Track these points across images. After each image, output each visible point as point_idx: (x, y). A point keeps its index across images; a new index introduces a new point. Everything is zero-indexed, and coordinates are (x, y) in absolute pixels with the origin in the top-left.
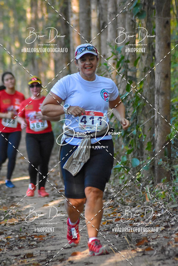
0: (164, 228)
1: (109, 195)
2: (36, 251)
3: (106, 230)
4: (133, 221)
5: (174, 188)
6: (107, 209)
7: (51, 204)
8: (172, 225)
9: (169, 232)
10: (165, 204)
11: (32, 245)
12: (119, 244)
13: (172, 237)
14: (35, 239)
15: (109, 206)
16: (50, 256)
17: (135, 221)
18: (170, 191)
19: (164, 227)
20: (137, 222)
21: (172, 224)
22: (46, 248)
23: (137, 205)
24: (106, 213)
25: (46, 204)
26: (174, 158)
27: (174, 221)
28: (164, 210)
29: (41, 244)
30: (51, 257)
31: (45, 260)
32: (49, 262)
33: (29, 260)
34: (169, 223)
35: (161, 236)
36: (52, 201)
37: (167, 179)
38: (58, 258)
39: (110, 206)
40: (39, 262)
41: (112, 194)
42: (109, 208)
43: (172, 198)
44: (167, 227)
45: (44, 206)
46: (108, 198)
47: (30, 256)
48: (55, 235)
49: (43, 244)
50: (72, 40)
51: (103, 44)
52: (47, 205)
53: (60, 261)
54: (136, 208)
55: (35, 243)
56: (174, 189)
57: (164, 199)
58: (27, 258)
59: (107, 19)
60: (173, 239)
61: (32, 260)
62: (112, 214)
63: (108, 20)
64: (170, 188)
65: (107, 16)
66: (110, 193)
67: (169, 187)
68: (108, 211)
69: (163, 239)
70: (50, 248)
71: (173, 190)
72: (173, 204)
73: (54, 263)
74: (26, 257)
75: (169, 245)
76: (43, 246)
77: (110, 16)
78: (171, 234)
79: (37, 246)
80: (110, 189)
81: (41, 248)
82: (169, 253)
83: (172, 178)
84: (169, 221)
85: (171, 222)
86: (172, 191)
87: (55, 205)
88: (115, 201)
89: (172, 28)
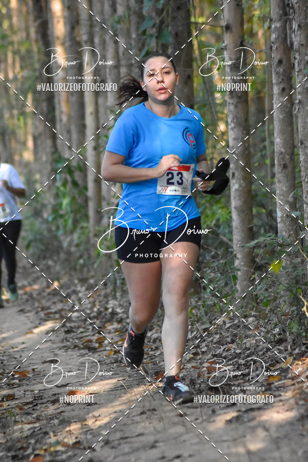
0: (192, 356)
1: (116, 317)
2: (18, 392)
3: (113, 361)
4: (150, 349)
5: (204, 302)
6: (114, 334)
7: (36, 331)
8: (203, 352)
9: (199, 361)
10: (192, 325)
11: (13, 384)
12: (131, 379)
13: (204, 367)
14: (16, 376)
15: (116, 330)
16: (38, 397)
17: (152, 349)
18: (198, 307)
19: (193, 354)
20: (154, 350)
21: (203, 350)
22: (32, 388)
23: (154, 328)
24: (112, 341)
25: (28, 331)
26: (202, 262)
27: (206, 346)
28: (192, 332)
29: (24, 382)
30: (41, 397)
31: (31, 403)
32: (37, 405)
33: (9, 403)
34: (198, 349)
35: (189, 366)
36: (36, 327)
37: (194, 291)
38: (49, 399)
39: (119, 331)
40: (25, 405)
41: (120, 315)
42: (117, 334)
43: (203, 316)
44: (195, 354)
45: (27, 333)
46: (114, 320)
47: (11, 397)
48: (44, 371)
49: (27, 382)
50: (57, 106)
51: (101, 110)
52: (32, 332)
53: (51, 403)
54: (154, 331)
55: (17, 381)
56: (205, 304)
57: (191, 318)
58: (7, 401)
59: (106, 75)
60: (205, 369)
61: (13, 403)
62: (120, 341)
63: (108, 76)
64: (199, 303)
65: (105, 72)
66: (117, 314)
67: (197, 302)
68: (114, 338)
69: (192, 369)
70: (37, 388)
71: (202, 305)
72: (203, 324)
73: (44, 405)
74: (5, 400)
75: (199, 376)
76: (28, 385)
77: (110, 71)
78: (201, 364)
79: (19, 386)
80: (117, 308)
81: (25, 388)
82: (200, 386)
83: (200, 290)
84: (198, 347)
85: (202, 348)
86: (201, 307)
87: (41, 332)
88: (124, 324)
89: (195, 85)
